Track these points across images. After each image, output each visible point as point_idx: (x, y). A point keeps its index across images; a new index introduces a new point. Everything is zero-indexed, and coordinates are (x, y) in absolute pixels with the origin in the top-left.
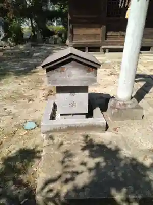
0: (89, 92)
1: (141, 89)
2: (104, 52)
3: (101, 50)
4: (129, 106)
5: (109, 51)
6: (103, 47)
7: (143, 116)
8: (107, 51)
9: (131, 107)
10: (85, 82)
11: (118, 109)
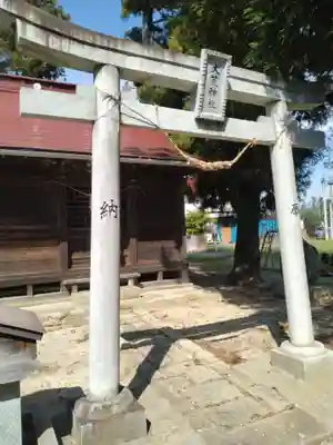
0: (22, 395)
1: (144, 362)
2: (70, 291)
3: (63, 288)
4: (115, 409)
5: (79, 290)
6: (65, 282)
7: (149, 424)
8: (75, 288)
9: (120, 411)
10: (11, 374)
11: (94, 422)
